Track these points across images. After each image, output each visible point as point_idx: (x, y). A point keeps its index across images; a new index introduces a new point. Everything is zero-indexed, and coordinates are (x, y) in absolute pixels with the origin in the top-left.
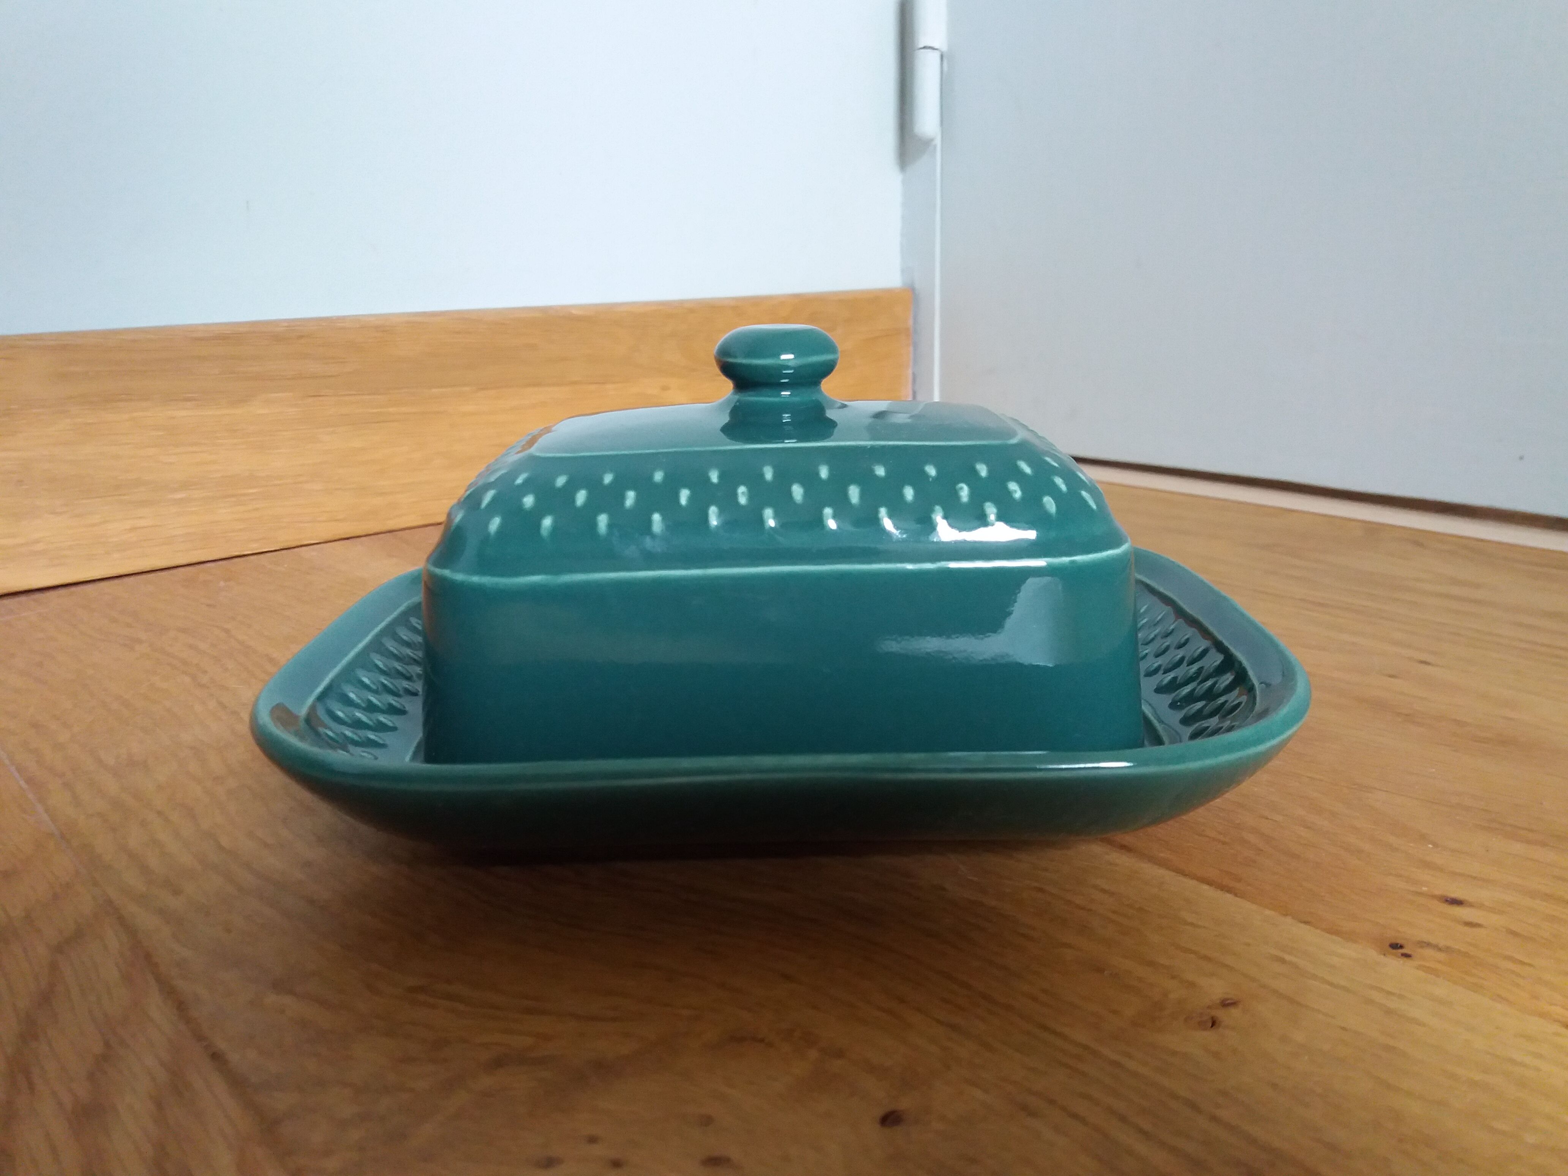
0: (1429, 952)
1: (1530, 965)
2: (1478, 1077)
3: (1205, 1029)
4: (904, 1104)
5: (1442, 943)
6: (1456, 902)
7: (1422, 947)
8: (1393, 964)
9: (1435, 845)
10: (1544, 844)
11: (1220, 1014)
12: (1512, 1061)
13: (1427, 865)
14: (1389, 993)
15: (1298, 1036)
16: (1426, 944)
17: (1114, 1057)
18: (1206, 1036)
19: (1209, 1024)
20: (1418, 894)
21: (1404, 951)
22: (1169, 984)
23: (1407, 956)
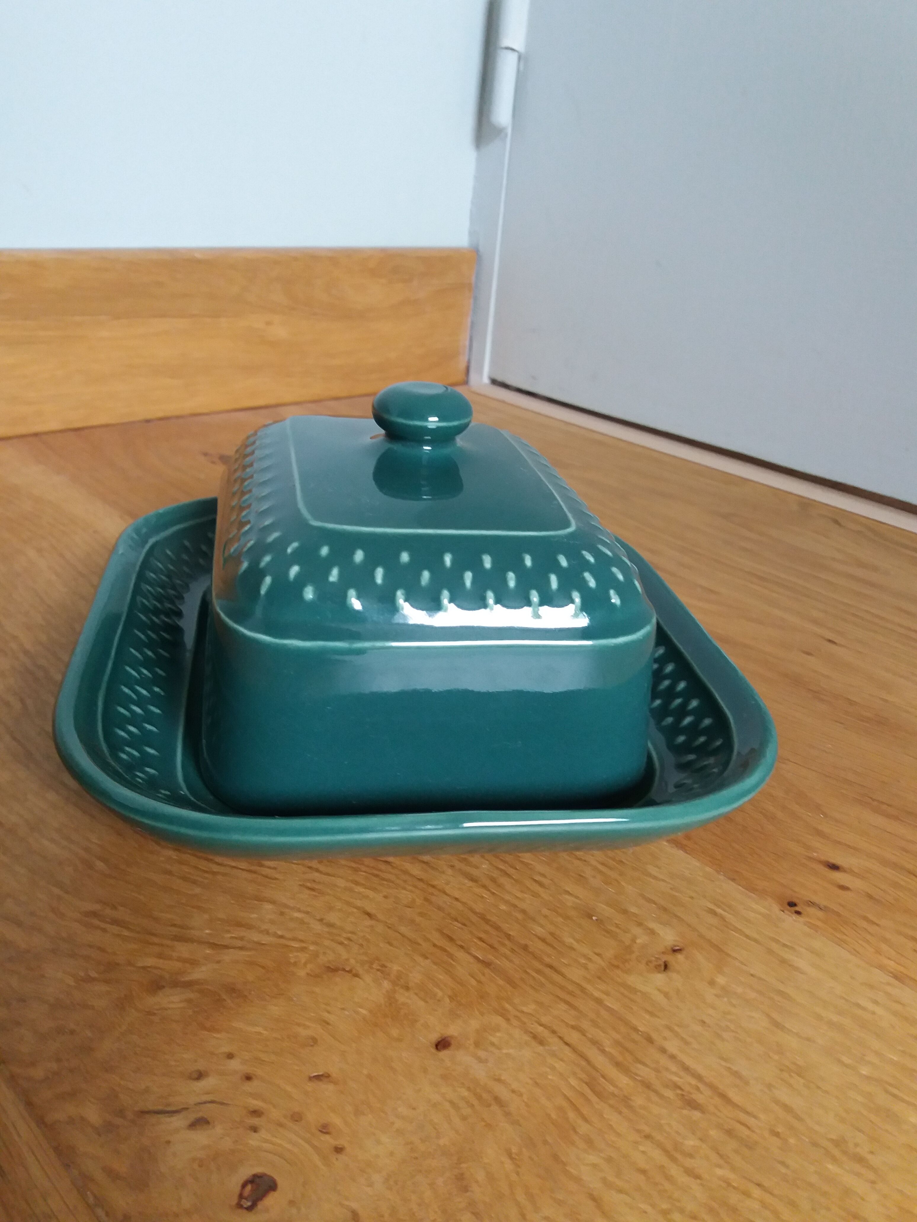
0: (812, 910)
1: (877, 925)
2: (835, 1018)
3: (659, 972)
4: (453, 1030)
5: (823, 903)
6: (834, 867)
7: (809, 906)
8: (789, 919)
9: (825, 815)
10: (896, 818)
11: (670, 958)
12: (858, 1006)
13: (819, 833)
14: (784, 945)
15: (721, 980)
16: (811, 904)
17: (597, 994)
18: (660, 978)
19: (663, 968)
20: (811, 859)
21: (797, 909)
22: (637, 931)
23: (798, 913)
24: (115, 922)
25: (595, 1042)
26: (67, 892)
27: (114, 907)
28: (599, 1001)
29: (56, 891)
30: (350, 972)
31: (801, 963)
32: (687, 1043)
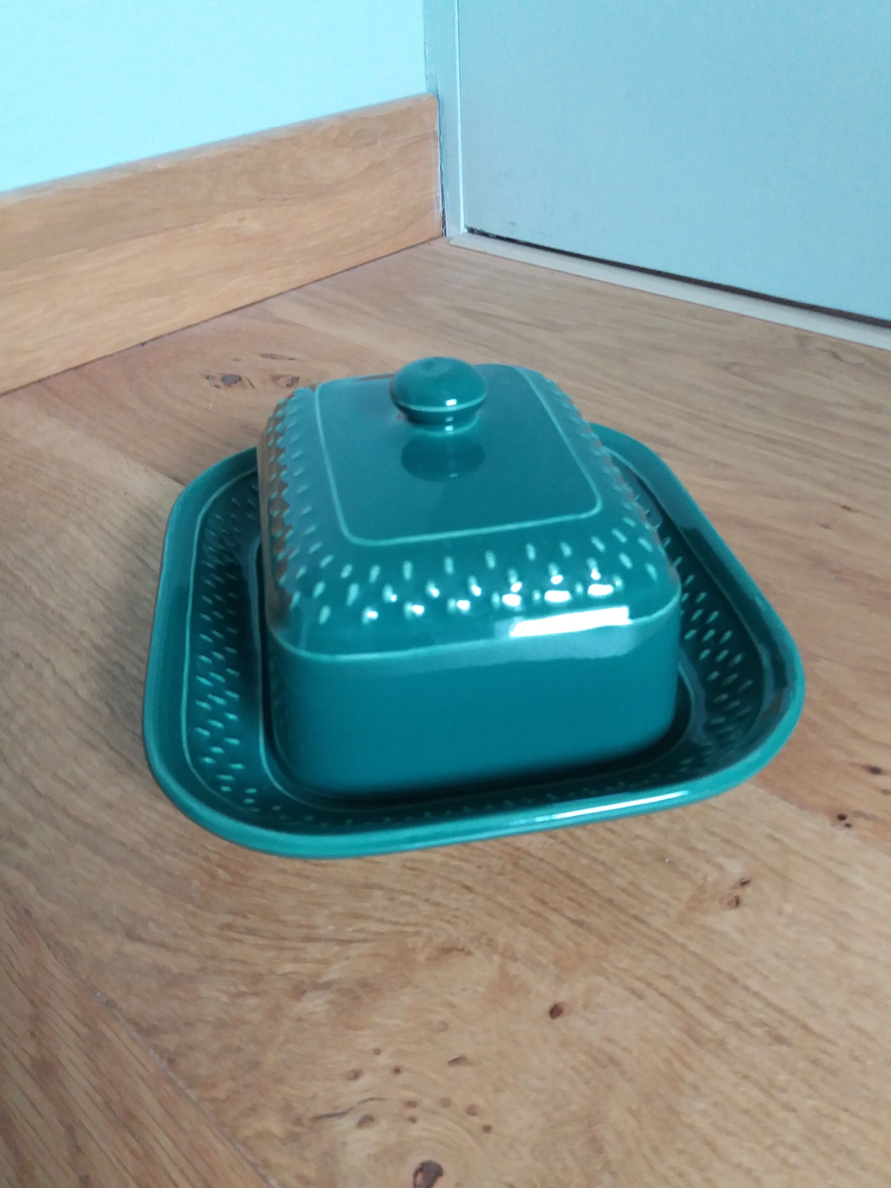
0: (860, 821)
3: (732, 909)
4: (562, 997)
5: (869, 811)
6: (876, 771)
7: (857, 817)
8: (841, 834)
9: (862, 714)
11: (739, 892)
13: (857, 735)
14: (840, 863)
15: (788, 908)
16: (859, 814)
17: (681, 940)
18: (733, 915)
19: (734, 904)
20: (854, 765)
21: (846, 821)
22: (706, 868)
23: (848, 826)
24: (250, 931)
25: (687, 990)
26: (199, 907)
27: (245, 917)
28: (683, 947)
29: (191, 907)
30: (462, 950)
31: (857, 879)
32: (766, 978)
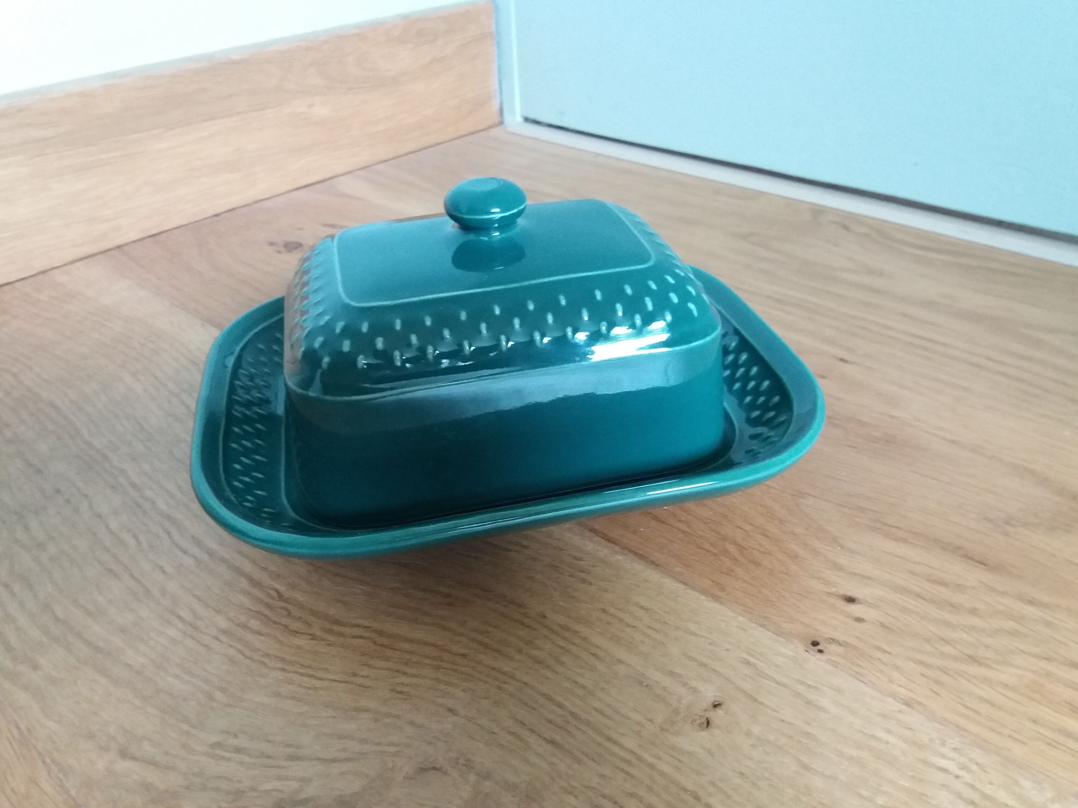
0: (833, 648)
1: (890, 653)
2: (854, 753)
3: (702, 730)
5: (842, 638)
6: (851, 600)
7: (830, 643)
8: (813, 659)
9: (842, 546)
11: (711, 714)
12: (874, 737)
13: (838, 567)
14: (810, 686)
15: (756, 730)
16: (833, 640)
17: (650, 759)
18: (704, 735)
19: (706, 725)
20: (829, 594)
21: (819, 647)
22: (682, 691)
23: (821, 651)
24: (238, 750)
26: (193, 727)
27: (236, 736)
28: (652, 766)
29: (185, 727)
30: (440, 769)
31: (825, 703)
32: (729, 797)
